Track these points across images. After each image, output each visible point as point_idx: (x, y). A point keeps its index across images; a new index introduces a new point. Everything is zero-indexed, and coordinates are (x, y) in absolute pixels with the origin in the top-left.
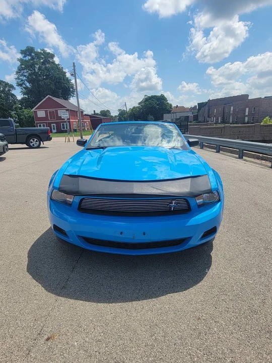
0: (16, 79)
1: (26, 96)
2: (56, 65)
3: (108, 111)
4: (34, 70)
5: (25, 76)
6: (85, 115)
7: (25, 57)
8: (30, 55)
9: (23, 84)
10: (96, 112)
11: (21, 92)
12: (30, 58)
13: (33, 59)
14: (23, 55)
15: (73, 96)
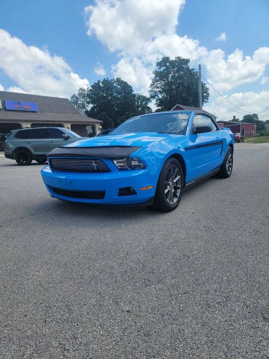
0: (150, 92)
1: (160, 108)
2: (190, 70)
3: (255, 115)
4: (168, 80)
5: (158, 87)
6: (219, 122)
7: (160, 68)
8: (165, 65)
9: (155, 96)
10: (236, 118)
11: (156, 103)
12: (165, 68)
13: (167, 68)
14: (159, 67)
15: (206, 102)
